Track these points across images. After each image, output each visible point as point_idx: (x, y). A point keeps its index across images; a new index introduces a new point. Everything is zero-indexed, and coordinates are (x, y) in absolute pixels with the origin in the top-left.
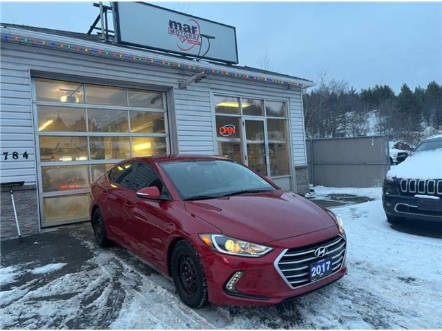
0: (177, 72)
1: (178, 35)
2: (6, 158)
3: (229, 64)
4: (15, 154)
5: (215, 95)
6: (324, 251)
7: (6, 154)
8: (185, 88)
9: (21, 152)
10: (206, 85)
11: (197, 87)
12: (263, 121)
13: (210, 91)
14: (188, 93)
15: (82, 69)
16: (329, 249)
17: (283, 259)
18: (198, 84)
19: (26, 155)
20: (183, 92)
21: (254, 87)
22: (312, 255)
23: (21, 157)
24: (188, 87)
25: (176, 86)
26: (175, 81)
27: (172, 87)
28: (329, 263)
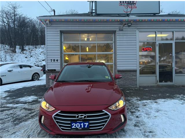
0: (119, 23)
1: (124, 6)
2: (51, 61)
3: (154, 15)
4: (54, 60)
5: (139, 32)
6: (83, 117)
7: (51, 60)
8: (122, 30)
9: (56, 59)
10: (135, 28)
11: (129, 29)
12: (172, 43)
13: (137, 30)
14: (124, 32)
15: (77, 28)
16: (88, 116)
17: (57, 115)
18: (130, 28)
19: (57, 60)
20: (121, 32)
21: (167, 25)
22: (75, 117)
23: (56, 61)
24: (124, 30)
25: (118, 30)
26: (118, 28)
27: (116, 31)
28: (87, 124)
